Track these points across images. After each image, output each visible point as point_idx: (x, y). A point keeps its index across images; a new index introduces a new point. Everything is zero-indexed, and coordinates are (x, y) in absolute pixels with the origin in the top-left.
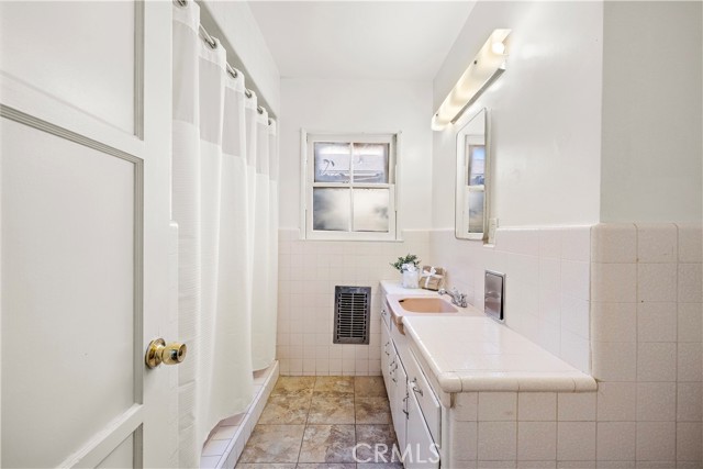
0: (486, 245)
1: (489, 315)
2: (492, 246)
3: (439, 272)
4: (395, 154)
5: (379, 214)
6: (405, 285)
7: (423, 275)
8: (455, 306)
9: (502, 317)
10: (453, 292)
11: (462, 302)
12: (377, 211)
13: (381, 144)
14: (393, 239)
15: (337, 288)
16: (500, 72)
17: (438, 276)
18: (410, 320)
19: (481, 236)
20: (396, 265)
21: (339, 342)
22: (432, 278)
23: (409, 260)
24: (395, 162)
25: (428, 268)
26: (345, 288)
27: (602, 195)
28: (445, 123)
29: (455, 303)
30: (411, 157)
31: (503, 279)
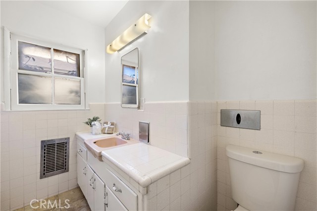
0: (139, 110)
1: (141, 141)
2: (143, 110)
3: (112, 124)
4: (84, 61)
5: (73, 94)
6: (94, 133)
7: (104, 127)
8: (125, 140)
9: (148, 142)
10: (123, 133)
11: (128, 137)
12: (71, 92)
13: (75, 54)
14: (83, 108)
15: (43, 142)
16: (145, 33)
17: (112, 126)
18: (106, 152)
19: (136, 106)
20: (87, 123)
21: (46, 177)
22: (109, 128)
23: (95, 119)
24: (84, 66)
25: (107, 123)
26: (48, 141)
27: (190, 90)
28: (114, 51)
29: (124, 139)
30: (93, 65)
31: (149, 124)
